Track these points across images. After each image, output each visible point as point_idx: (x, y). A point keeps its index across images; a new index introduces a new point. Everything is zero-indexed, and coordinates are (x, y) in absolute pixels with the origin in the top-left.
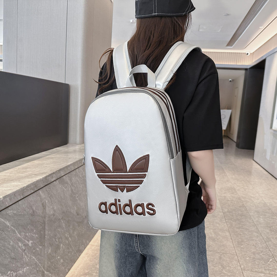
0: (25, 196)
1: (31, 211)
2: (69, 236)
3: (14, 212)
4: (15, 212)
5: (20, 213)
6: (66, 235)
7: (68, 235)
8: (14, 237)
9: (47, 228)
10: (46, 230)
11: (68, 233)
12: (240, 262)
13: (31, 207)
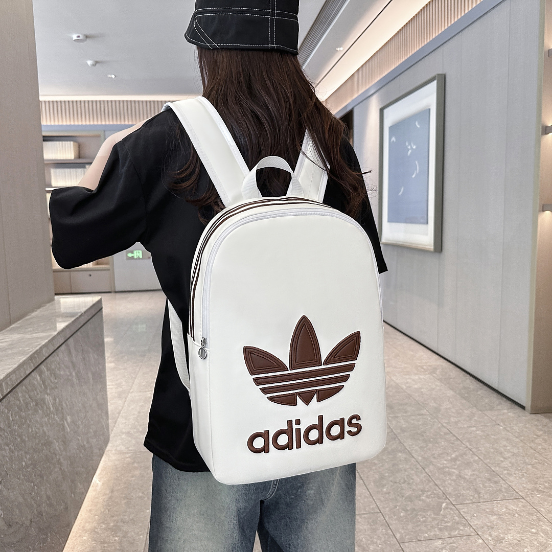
12: (391, 527)
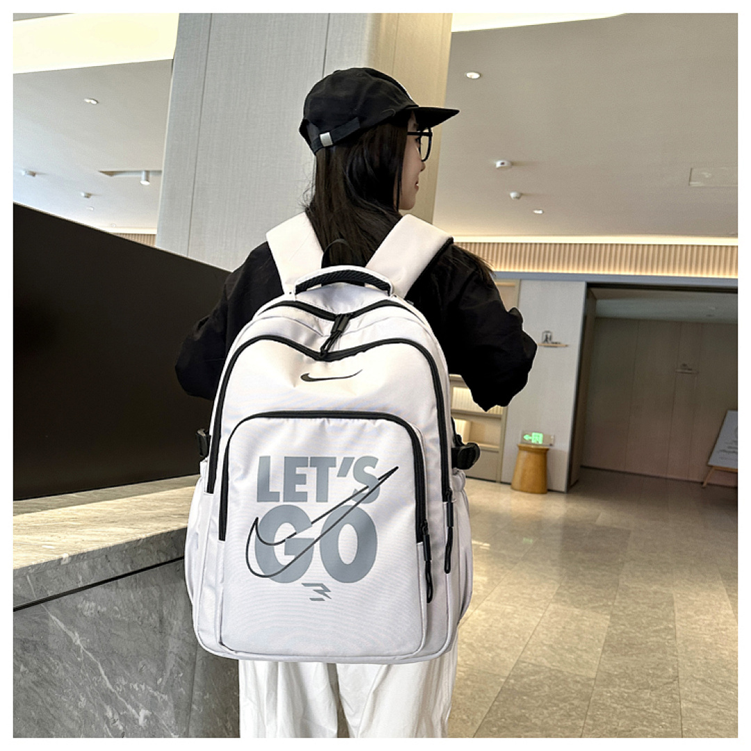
0: (139, 568)
3: (99, 608)
4: (102, 610)
5: (119, 616)
8: (94, 685)
9: (198, 679)
10: (196, 687)
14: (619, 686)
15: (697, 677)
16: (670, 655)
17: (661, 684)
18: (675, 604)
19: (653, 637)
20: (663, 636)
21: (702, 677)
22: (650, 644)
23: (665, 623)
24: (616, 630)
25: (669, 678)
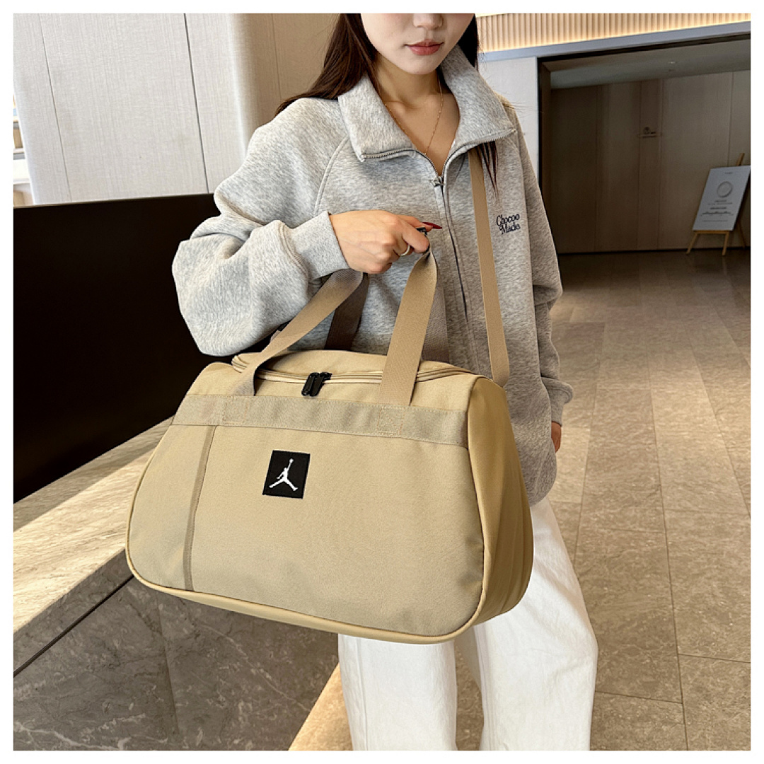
0: (72, 623)
1: (105, 656)
2: (262, 670)
4: (41, 685)
5: (63, 679)
6: (253, 671)
7: (259, 668)
9: (175, 680)
10: (174, 689)
11: (259, 664)
13: (104, 644)
14: (605, 507)
15: (679, 481)
16: (651, 461)
17: (645, 497)
18: (653, 402)
19: (634, 444)
20: (644, 442)
21: (683, 481)
22: (631, 453)
23: (644, 425)
24: (596, 443)
25: (652, 488)
